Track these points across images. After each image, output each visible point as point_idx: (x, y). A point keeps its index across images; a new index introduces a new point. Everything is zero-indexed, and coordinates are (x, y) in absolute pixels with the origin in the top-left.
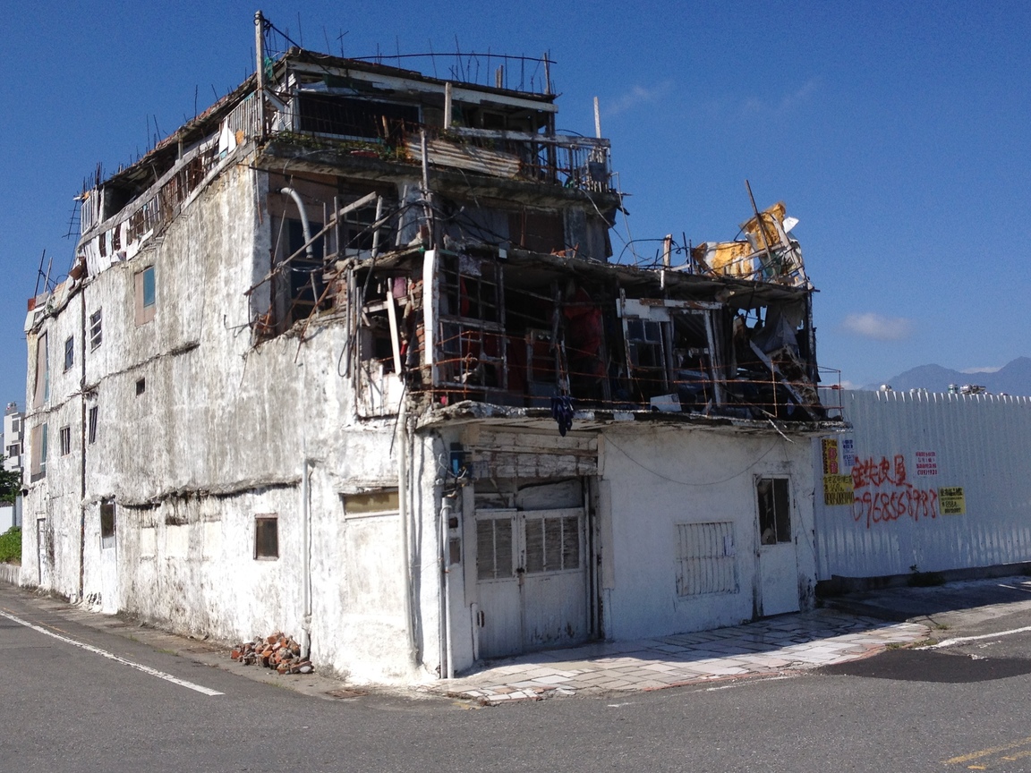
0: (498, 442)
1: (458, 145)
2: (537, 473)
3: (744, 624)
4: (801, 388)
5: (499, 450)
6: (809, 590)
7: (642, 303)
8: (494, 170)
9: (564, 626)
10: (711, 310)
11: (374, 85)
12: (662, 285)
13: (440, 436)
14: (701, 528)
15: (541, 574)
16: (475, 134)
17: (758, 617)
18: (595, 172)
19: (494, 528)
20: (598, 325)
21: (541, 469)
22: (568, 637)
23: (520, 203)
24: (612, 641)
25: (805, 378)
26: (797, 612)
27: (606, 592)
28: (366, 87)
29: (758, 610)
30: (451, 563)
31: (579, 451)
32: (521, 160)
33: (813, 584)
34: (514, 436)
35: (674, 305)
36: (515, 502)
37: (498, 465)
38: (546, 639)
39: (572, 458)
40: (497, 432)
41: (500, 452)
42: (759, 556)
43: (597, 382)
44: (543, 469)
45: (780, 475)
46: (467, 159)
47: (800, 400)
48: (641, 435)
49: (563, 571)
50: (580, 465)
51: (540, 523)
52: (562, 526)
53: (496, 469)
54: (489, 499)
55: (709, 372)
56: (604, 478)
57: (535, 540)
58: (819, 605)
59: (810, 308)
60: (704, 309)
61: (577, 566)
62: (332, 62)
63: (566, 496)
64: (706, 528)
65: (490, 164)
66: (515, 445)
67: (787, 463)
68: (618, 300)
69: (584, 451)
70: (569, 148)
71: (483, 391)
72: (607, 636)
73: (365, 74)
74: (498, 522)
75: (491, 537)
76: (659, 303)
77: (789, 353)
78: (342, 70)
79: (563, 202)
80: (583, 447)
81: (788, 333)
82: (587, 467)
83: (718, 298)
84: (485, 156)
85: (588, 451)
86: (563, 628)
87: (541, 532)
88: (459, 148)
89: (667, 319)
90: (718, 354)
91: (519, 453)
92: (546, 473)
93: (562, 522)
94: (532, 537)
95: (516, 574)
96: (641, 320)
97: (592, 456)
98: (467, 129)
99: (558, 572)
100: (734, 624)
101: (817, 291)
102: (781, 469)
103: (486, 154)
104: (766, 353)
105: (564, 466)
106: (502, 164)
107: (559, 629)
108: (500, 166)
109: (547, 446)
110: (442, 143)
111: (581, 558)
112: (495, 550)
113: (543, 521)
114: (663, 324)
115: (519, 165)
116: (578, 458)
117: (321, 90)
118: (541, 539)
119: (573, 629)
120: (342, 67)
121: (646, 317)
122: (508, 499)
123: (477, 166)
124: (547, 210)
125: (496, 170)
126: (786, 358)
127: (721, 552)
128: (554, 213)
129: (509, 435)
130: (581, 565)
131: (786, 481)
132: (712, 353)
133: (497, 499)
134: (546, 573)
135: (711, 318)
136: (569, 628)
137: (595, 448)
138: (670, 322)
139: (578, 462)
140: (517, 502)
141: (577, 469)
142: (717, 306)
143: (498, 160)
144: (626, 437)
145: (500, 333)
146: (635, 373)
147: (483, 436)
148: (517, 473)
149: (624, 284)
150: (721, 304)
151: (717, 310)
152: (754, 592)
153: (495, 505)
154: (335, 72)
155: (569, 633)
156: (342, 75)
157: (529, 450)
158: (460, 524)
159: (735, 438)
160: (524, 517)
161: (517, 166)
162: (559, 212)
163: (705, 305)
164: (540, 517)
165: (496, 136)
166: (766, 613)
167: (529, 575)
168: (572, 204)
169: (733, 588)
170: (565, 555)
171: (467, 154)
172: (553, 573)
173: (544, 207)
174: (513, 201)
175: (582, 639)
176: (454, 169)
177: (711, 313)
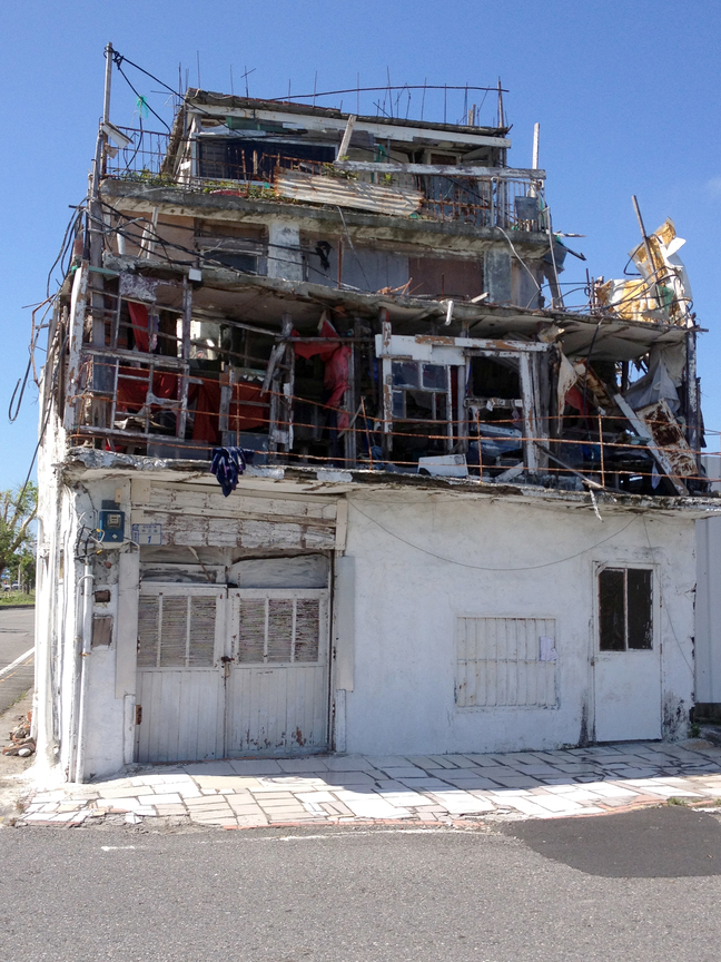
0: (178, 502)
1: (344, 181)
2: (239, 542)
3: (564, 749)
4: (674, 455)
5: (179, 511)
6: (679, 713)
7: (419, 341)
8: (386, 207)
9: (291, 730)
10: (531, 353)
11: (284, 126)
12: (448, 319)
13: (86, 491)
14: (503, 622)
15: (259, 665)
16: (367, 169)
17: (587, 742)
18: (521, 208)
19: (189, 605)
20: (346, 366)
21: (243, 538)
22: (297, 744)
23: (426, 246)
24: (343, 754)
25: (682, 442)
26: (657, 741)
27: (341, 694)
28: (275, 128)
29: (589, 734)
30: (93, 644)
31: (307, 519)
32: (424, 196)
33: (688, 705)
34: (204, 496)
35: (471, 345)
36: (227, 577)
37: (179, 530)
38: (262, 744)
39: (297, 527)
40: (178, 491)
41: (182, 515)
42: (593, 664)
43: (340, 435)
44: (248, 538)
45: (639, 564)
46: (353, 196)
47: (668, 470)
48: (411, 504)
49: (293, 664)
50: (307, 536)
51: (262, 604)
52: (295, 610)
53: (173, 534)
54: (186, 571)
55: (522, 429)
56: (346, 553)
57: (255, 624)
58: (694, 734)
59: (693, 353)
60: (519, 351)
61: (315, 658)
62: (234, 102)
63: (305, 573)
64: (512, 625)
65: (383, 200)
66: (206, 507)
67: (651, 549)
68: (378, 338)
69: (315, 520)
70: (490, 182)
71: (146, 439)
72: (339, 748)
73: (274, 113)
74: (196, 601)
75: (184, 616)
76: (447, 341)
77: (664, 410)
78: (249, 111)
79: (478, 244)
80: (316, 515)
81: (666, 385)
82: (318, 539)
83: (541, 337)
84: (377, 193)
85: (322, 520)
86: (289, 733)
87: (263, 616)
88: (344, 184)
89: (460, 361)
90: (538, 407)
91: (211, 517)
92: (253, 543)
93: (295, 605)
94: (249, 620)
95: (221, 663)
96: (417, 362)
97: (329, 526)
98: (357, 163)
99: (285, 665)
100: (548, 747)
101: (703, 330)
102: (640, 556)
103: (378, 191)
104: (635, 410)
105: (282, 536)
106: (399, 201)
107: (284, 734)
108: (393, 203)
109: (256, 510)
110: (324, 179)
111: (321, 650)
112: (188, 633)
113: (267, 602)
114: (455, 369)
115: (421, 201)
116: (305, 528)
117: (222, 133)
118: (263, 623)
119: (305, 735)
120: (248, 107)
121: (426, 359)
122: (215, 573)
123: (364, 203)
124: (463, 253)
125: (389, 207)
126: (662, 416)
127: (533, 655)
128: (471, 257)
129: (197, 495)
130: (321, 658)
131: (649, 572)
132: (528, 407)
133: (200, 572)
134: (266, 665)
135: (530, 362)
136: (299, 733)
137: (333, 517)
138: (465, 366)
139: (304, 532)
140: (230, 577)
141: (303, 542)
142: (541, 347)
143: (393, 197)
144: (385, 506)
145: (181, 371)
146: (396, 426)
147: (156, 494)
148: (207, 541)
149: (391, 318)
150: (546, 345)
151: (540, 353)
152: (584, 709)
153: (194, 579)
154: (240, 113)
155: (298, 740)
156: (249, 116)
157: (228, 514)
158: (113, 597)
159: (567, 515)
160: (238, 595)
161: (418, 203)
162: (479, 256)
163: (520, 345)
164: (263, 596)
165: (393, 170)
166: (599, 738)
167: (241, 666)
168: (491, 246)
169: (551, 701)
170: (298, 645)
171: (354, 190)
172: (278, 665)
173: (459, 251)
174: (418, 244)
175: (317, 749)
176: (333, 207)
177: (531, 355)
